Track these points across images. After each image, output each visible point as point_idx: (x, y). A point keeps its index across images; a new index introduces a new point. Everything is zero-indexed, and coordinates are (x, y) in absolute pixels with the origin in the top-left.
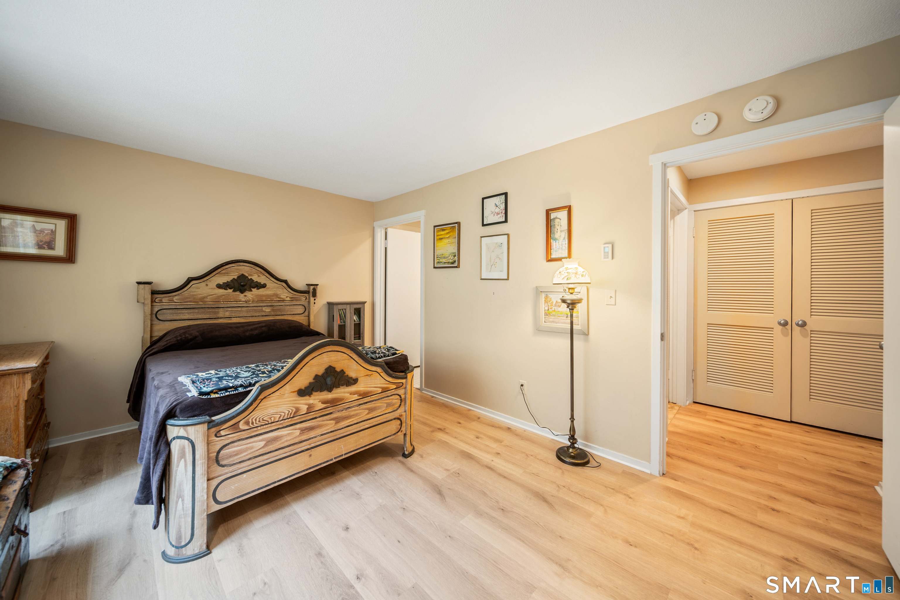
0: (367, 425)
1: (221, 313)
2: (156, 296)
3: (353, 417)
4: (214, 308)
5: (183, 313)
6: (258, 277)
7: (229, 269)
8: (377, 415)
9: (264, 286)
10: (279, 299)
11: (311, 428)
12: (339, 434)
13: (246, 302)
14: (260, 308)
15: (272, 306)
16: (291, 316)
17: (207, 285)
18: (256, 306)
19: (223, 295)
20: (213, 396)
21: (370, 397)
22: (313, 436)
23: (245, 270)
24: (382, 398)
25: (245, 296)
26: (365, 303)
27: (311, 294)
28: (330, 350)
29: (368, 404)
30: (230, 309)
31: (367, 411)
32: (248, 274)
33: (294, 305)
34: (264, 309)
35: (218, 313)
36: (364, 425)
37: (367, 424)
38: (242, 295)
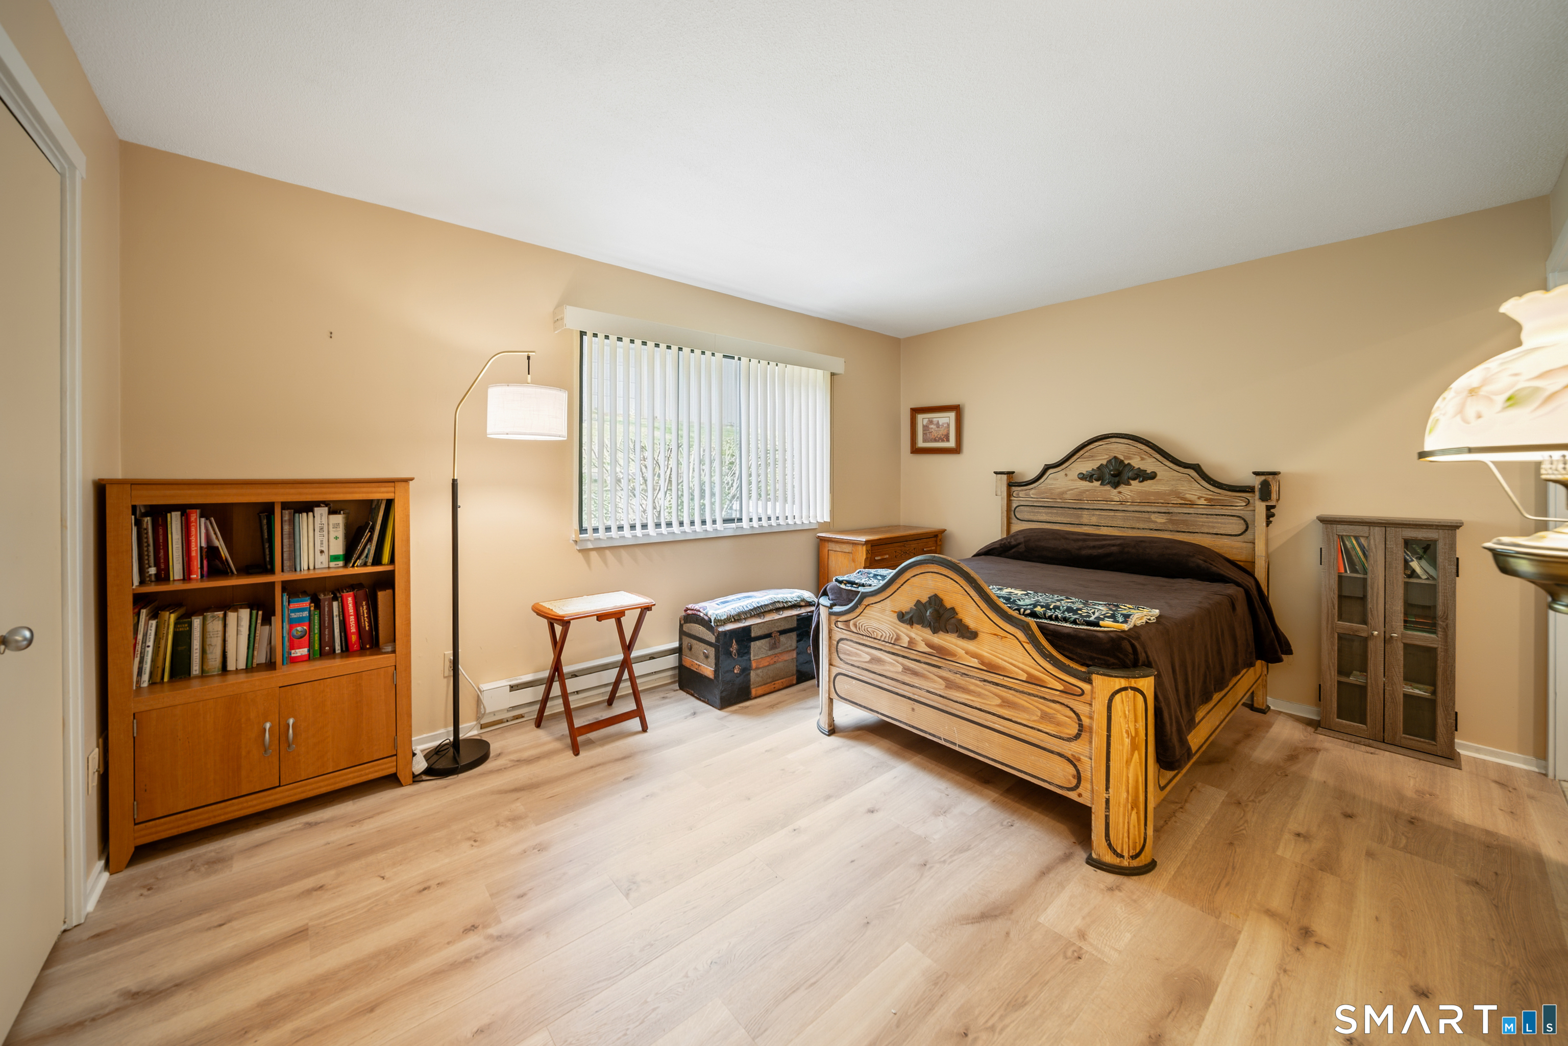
1: (1086, 517)
2: (1014, 488)
4: (1075, 509)
5: (1040, 513)
6: (1140, 461)
7: (1094, 450)
9: (1153, 476)
10: (1183, 502)
13: (1121, 502)
14: (1146, 515)
15: (1168, 513)
16: (1210, 536)
17: (1066, 475)
18: (1139, 512)
19: (1087, 491)
23: (1119, 449)
25: (1120, 493)
26: (1458, 527)
27: (1257, 493)
30: (1097, 513)
32: (1124, 456)
33: (1217, 515)
34: (1153, 517)
35: (1080, 516)
38: (1115, 491)
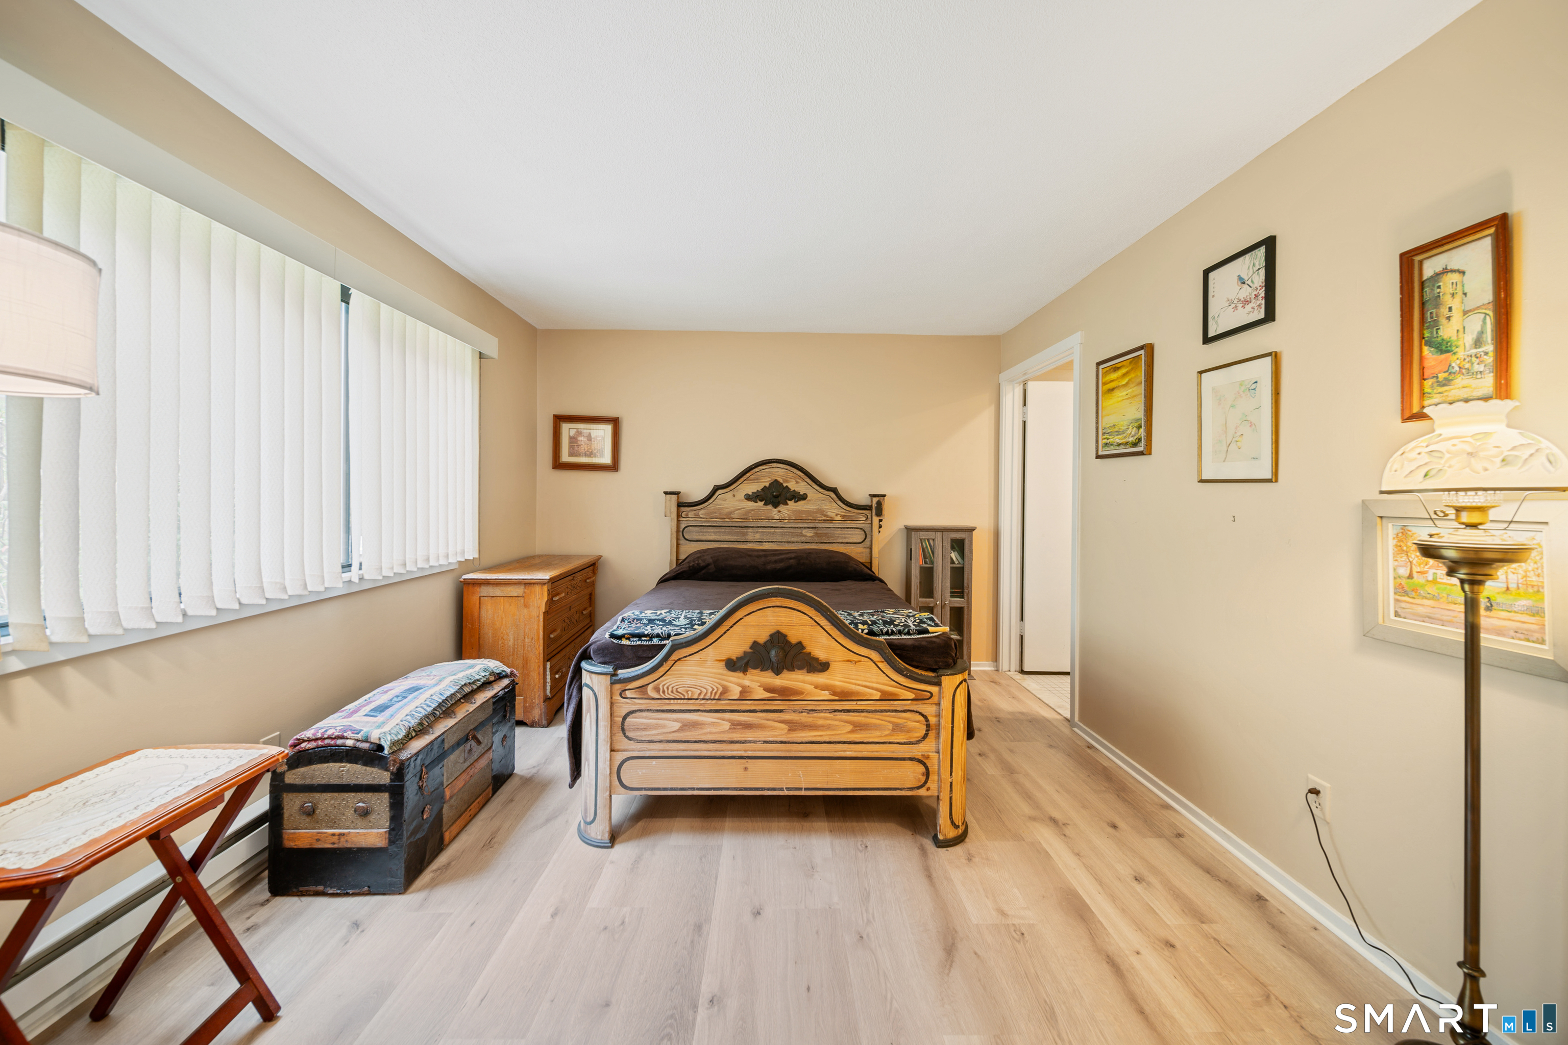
0: (849, 751)
1: (751, 535)
2: (683, 509)
3: (821, 728)
4: (742, 527)
5: (709, 532)
6: (797, 485)
7: (759, 473)
8: (871, 740)
9: (804, 497)
10: (826, 518)
11: (748, 726)
12: (795, 751)
13: (781, 520)
14: (799, 531)
15: (815, 528)
16: (843, 545)
17: (734, 496)
18: (794, 528)
19: (753, 510)
20: (625, 642)
21: (855, 703)
22: (750, 739)
23: (779, 473)
24: (882, 711)
25: (779, 511)
26: (974, 530)
27: (874, 511)
28: (778, 604)
29: (851, 714)
30: (760, 530)
31: (850, 727)
32: (783, 480)
33: (847, 528)
34: (804, 532)
35: (745, 534)
36: (845, 751)
37: (851, 751)
38: (776, 510)
